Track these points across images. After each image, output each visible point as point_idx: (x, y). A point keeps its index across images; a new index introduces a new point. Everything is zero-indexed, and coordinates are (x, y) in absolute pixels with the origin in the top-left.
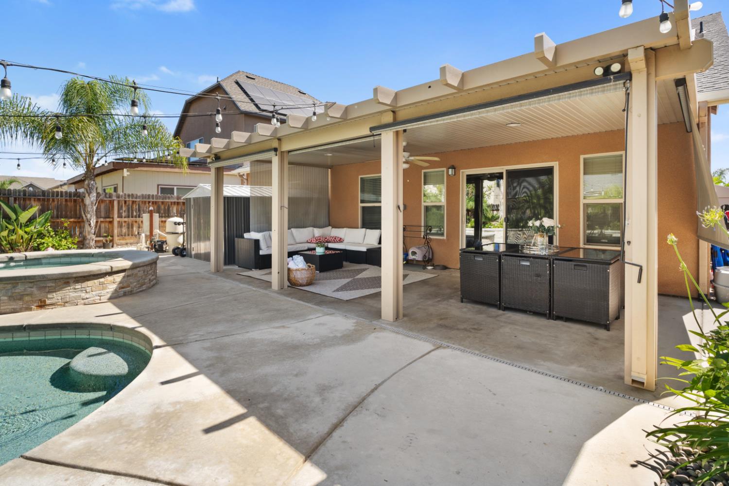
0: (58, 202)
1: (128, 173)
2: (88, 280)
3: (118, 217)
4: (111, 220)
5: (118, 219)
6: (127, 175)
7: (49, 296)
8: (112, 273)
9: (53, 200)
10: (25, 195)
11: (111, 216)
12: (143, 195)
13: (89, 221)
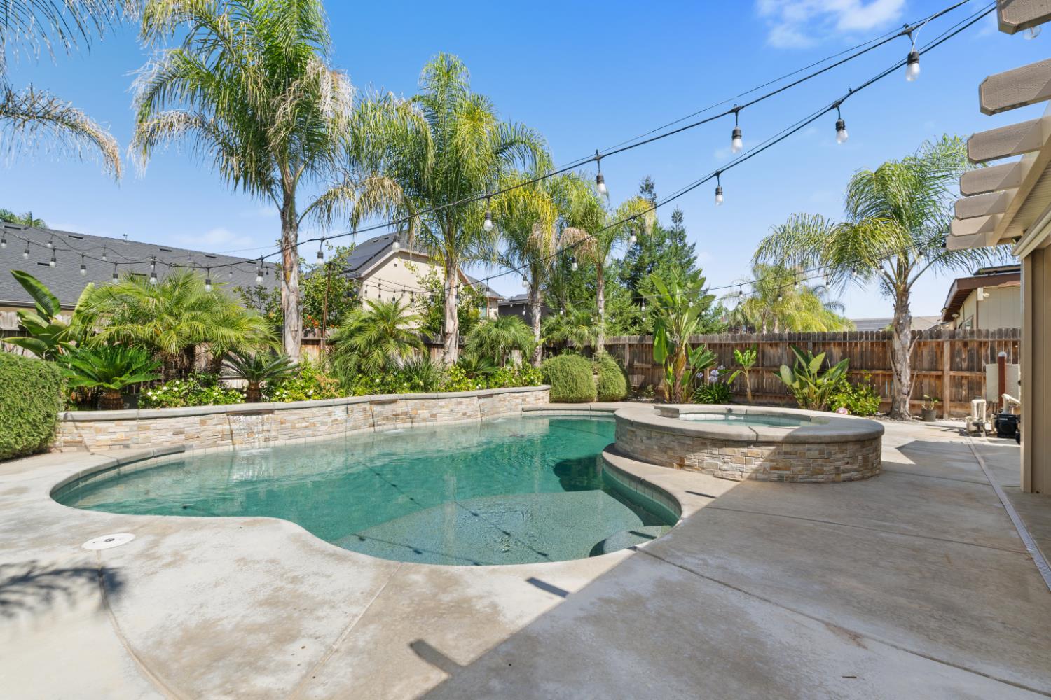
0: (862, 346)
1: (987, 295)
2: (727, 446)
3: (951, 369)
4: (940, 373)
5: (952, 373)
6: (984, 298)
7: (688, 456)
8: (757, 443)
9: (856, 344)
10: (824, 339)
11: (940, 368)
12: (1000, 330)
13: (899, 374)
